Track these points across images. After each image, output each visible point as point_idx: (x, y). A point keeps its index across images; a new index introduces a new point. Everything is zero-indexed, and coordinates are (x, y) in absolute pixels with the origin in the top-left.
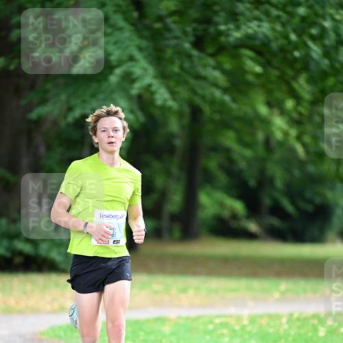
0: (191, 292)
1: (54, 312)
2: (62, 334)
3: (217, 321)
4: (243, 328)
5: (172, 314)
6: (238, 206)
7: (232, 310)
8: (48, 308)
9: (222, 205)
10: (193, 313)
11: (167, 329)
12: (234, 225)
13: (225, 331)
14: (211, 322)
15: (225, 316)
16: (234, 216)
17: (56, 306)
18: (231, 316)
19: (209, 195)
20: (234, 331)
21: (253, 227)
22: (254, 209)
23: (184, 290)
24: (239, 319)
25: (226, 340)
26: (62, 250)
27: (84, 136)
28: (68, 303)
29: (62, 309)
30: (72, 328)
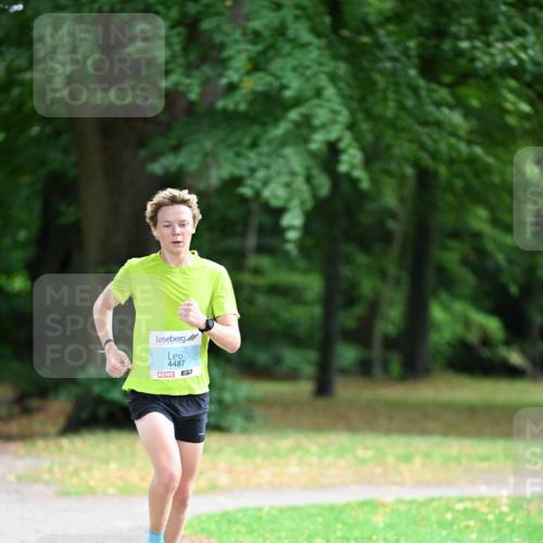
0: (418, 461)
1: (201, 492)
2: (213, 527)
3: (459, 506)
4: (500, 518)
5: (389, 495)
6: (493, 325)
7: (484, 490)
9: (467, 323)
10: (421, 494)
11: (379, 519)
12: (486, 353)
13: (472, 523)
14: (449, 509)
15: (471, 499)
16: (486, 341)
18: (481, 499)
19: (446, 308)
20: (486, 522)
21: (515, 358)
22: (517, 329)
23: (407, 459)
24: (494, 502)
26: (214, 394)
27: (248, 214)
28: (224, 479)
29: (213, 488)
30: (229, 519)
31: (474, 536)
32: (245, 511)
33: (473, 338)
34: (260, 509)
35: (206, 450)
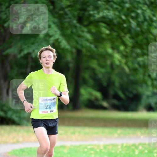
0: (77, 134)
1: (14, 143)
2: (18, 153)
3: (89, 147)
4: (101, 151)
5: (68, 144)
6: (98, 95)
7: (96, 142)
8: (11, 141)
9: (91, 94)
10: (78, 144)
11: (66, 151)
12: (97, 103)
13: (92, 152)
14: (86, 148)
15: (92, 145)
16: (97, 99)
17: (15, 140)
18: (95, 145)
20: (97, 152)
21: (105, 104)
22: (105, 96)
23: (74, 133)
24: (99, 146)
25: (93, 156)
26: (18, 115)
27: (28, 63)
28: (21, 139)
29: (18, 142)
30: (22, 151)
32: (27, 148)
33: (93, 98)
34: (31, 148)
35: (16, 131)
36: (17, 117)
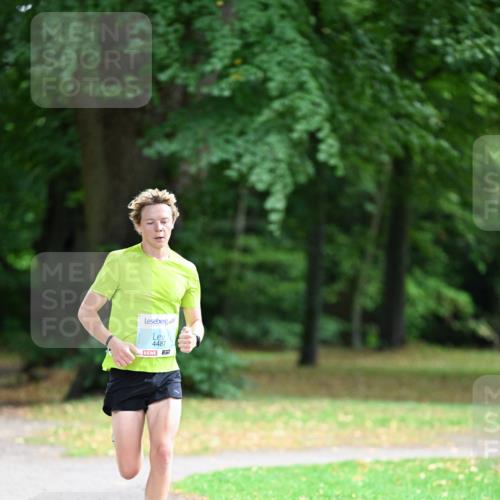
0: (394, 425)
1: (194, 454)
2: (205, 486)
3: (432, 467)
4: (470, 477)
5: (367, 457)
6: (463, 299)
7: (454, 452)
8: (186, 448)
9: (439, 298)
10: (397, 456)
11: (358, 479)
12: (457, 325)
13: (444, 482)
14: (424, 469)
15: (443, 461)
16: (457, 314)
17: (196, 445)
18: (452, 460)
19: (420, 284)
20: (457, 482)
21: (484, 330)
22: (485, 305)
23: (384, 423)
26: (206, 363)
27: (238, 197)
28: (215, 442)
29: (205, 450)
30: (220, 478)
31: (445, 494)
32: (235, 471)
33: (445, 311)
34: (249, 469)
35: (198, 415)
36: (202, 370)
